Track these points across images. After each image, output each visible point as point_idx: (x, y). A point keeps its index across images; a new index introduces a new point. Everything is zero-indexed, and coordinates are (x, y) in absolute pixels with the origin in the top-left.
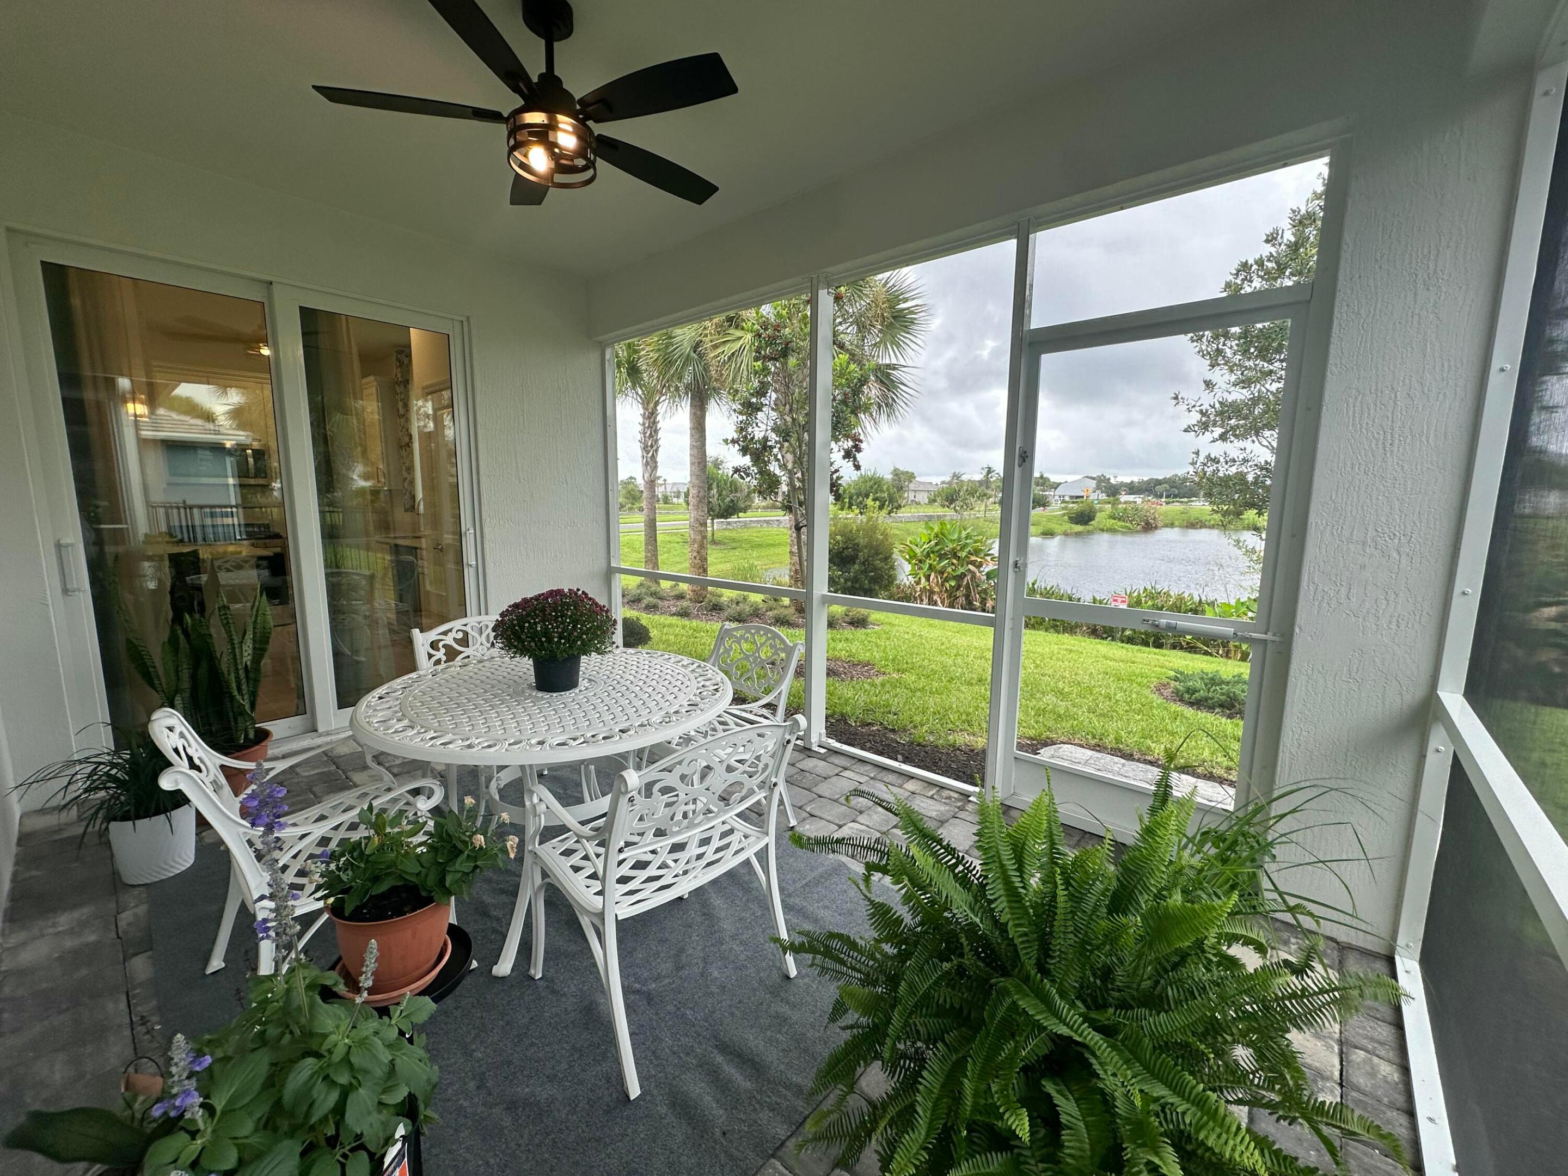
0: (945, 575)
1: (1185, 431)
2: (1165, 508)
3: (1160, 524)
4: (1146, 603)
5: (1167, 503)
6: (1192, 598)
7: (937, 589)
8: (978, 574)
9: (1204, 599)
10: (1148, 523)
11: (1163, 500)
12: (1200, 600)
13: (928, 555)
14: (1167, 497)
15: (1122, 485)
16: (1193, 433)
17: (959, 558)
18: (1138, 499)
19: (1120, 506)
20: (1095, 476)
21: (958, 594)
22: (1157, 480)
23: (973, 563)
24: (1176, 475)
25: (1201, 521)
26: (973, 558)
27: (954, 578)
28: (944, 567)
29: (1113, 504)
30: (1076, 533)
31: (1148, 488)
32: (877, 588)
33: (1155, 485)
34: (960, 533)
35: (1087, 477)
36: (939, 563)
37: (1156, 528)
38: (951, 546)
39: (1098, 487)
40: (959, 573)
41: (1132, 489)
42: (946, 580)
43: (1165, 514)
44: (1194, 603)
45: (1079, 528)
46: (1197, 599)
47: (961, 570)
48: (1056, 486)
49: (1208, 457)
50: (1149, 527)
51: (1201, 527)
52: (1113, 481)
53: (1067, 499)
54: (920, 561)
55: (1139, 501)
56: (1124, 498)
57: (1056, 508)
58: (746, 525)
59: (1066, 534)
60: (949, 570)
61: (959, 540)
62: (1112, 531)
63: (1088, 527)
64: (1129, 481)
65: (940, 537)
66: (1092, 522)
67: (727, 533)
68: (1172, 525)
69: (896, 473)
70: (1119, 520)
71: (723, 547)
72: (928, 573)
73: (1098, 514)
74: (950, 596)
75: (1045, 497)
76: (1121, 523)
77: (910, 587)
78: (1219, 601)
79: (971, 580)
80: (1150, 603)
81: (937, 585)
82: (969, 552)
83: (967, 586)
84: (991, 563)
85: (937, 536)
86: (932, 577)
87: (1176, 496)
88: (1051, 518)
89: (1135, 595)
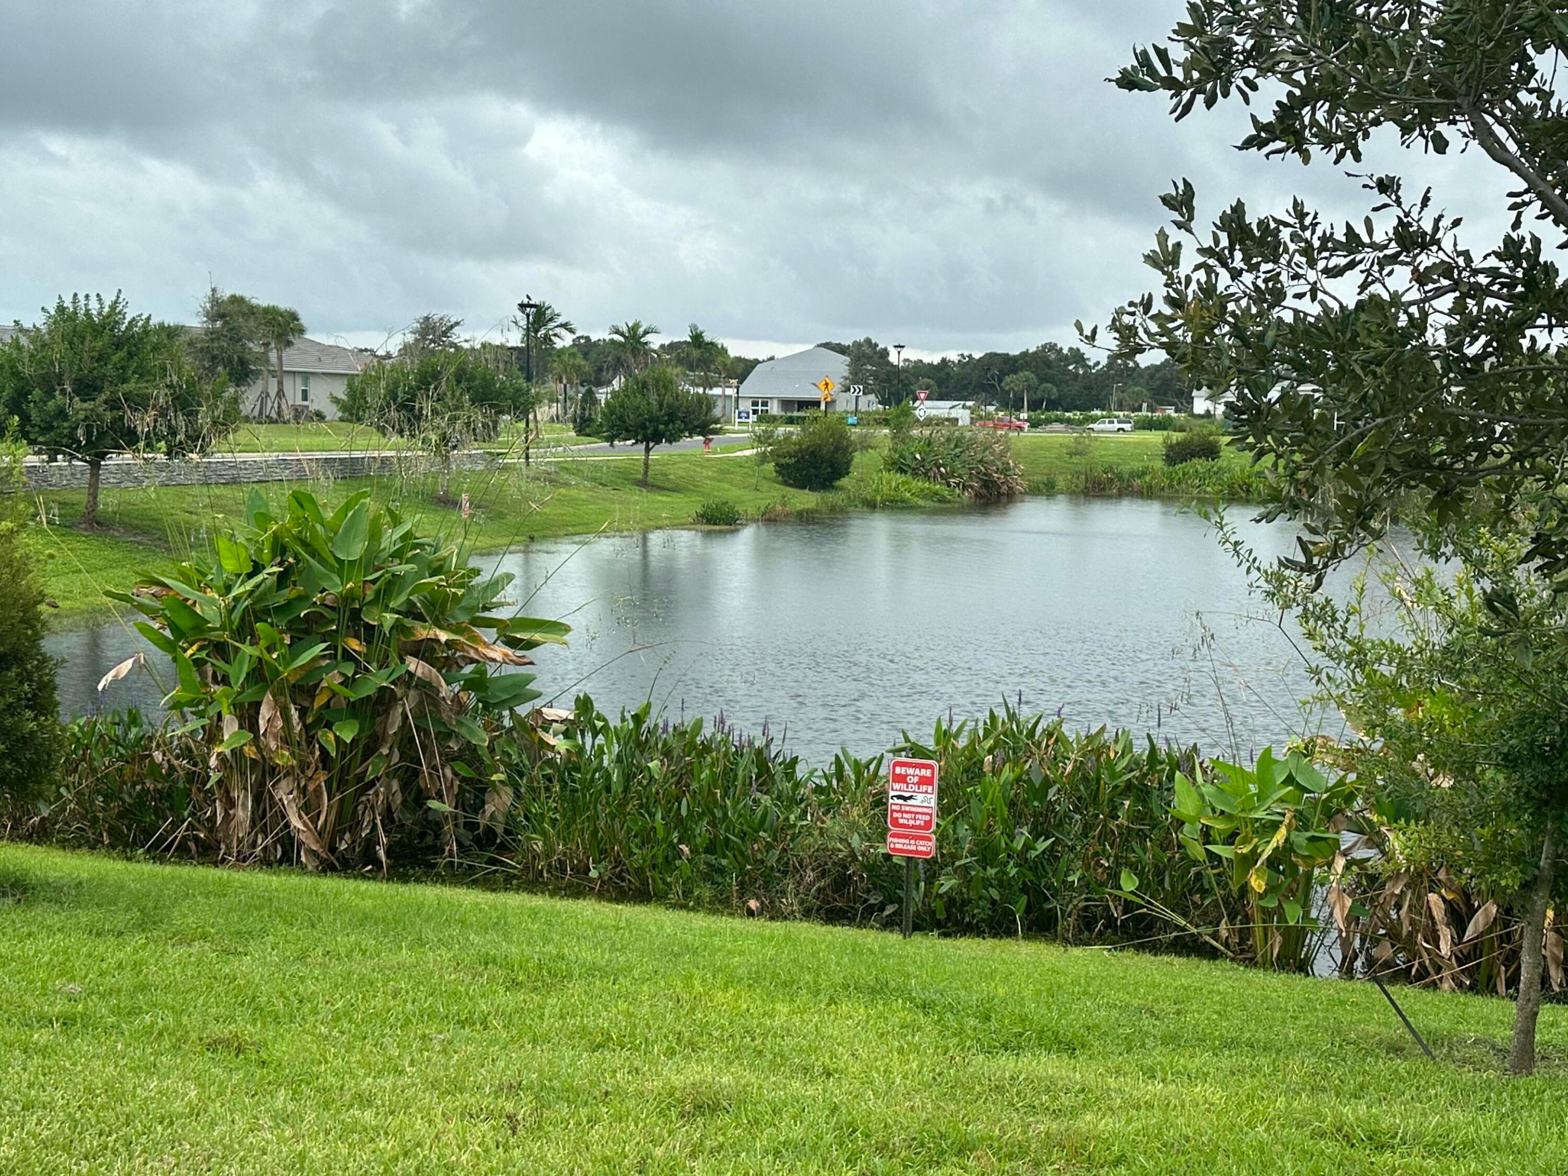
0: (320, 700)
1: (1127, 81)
2: (1029, 435)
3: (1019, 486)
4: (996, 772)
5: (1035, 424)
6: (1128, 747)
7: (284, 758)
8: (445, 690)
9: (1162, 747)
10: (988, 483)
11: (1024, 415)
12: (1153, 749)
13: (244, 631)
14: (1034, 406)
15: (920, 369)
16: (1164, 96)
17: (368, 634)
18: (960, 412)
19: (915, 432)
20: (847, 342)
21: (373, 769)
22: (1006, 358)
23: (424, 650)
24: (1052, 347)
25: (1120, 477)
26: (423, 632)
27: (355, 709)
28: (312, 669)
29: (898, 428)
30: (800, 514)
31: (985, 381)
33: (1003, 374)
34: (375, 535)
35: (827, 346)
36: (286, 660)
37: (1010, 495)
38: (336, 587)
39: (856, 377)
40: (368, 690)
41: (945, 382)
42: (324, 719)
43: (1031, 457)
44: (1136, 763)
45: (806, 499)
46: (1141, 748)
47: (378, 679)
48: (743, 369)
50: (991, 494)
51: (1120, 495)
52: (894, 358)
53: (774, 409)
54: (220, 649)
55: (963, 417)
56: (926, 408)
57: (738, 440)
59: (770, 519)
60: (332, 680)
61: (370, 561)
62: (896, 506)
63: (830, 497)
64: (936, 359)
65: (295, 556)
66: (844, 481)
68: (1046, 490)
69: (229, 312)
70: (915, 474)
72: (246, 698)
73: (858, 457)
74: (338, 782)
75: (706, 404)
76: (920, 484)
77: (187, 752)
78: (1207, 755)
79: (420, 714)
80: (1007, 773)
81: (286, 740)
82: (411, 612)
83: (405, 741)
84: (499, 652)
85: (280, 549)
86: (265, 712)
87: (1053, 405)
88: (726, 470)
89: (962, 742)
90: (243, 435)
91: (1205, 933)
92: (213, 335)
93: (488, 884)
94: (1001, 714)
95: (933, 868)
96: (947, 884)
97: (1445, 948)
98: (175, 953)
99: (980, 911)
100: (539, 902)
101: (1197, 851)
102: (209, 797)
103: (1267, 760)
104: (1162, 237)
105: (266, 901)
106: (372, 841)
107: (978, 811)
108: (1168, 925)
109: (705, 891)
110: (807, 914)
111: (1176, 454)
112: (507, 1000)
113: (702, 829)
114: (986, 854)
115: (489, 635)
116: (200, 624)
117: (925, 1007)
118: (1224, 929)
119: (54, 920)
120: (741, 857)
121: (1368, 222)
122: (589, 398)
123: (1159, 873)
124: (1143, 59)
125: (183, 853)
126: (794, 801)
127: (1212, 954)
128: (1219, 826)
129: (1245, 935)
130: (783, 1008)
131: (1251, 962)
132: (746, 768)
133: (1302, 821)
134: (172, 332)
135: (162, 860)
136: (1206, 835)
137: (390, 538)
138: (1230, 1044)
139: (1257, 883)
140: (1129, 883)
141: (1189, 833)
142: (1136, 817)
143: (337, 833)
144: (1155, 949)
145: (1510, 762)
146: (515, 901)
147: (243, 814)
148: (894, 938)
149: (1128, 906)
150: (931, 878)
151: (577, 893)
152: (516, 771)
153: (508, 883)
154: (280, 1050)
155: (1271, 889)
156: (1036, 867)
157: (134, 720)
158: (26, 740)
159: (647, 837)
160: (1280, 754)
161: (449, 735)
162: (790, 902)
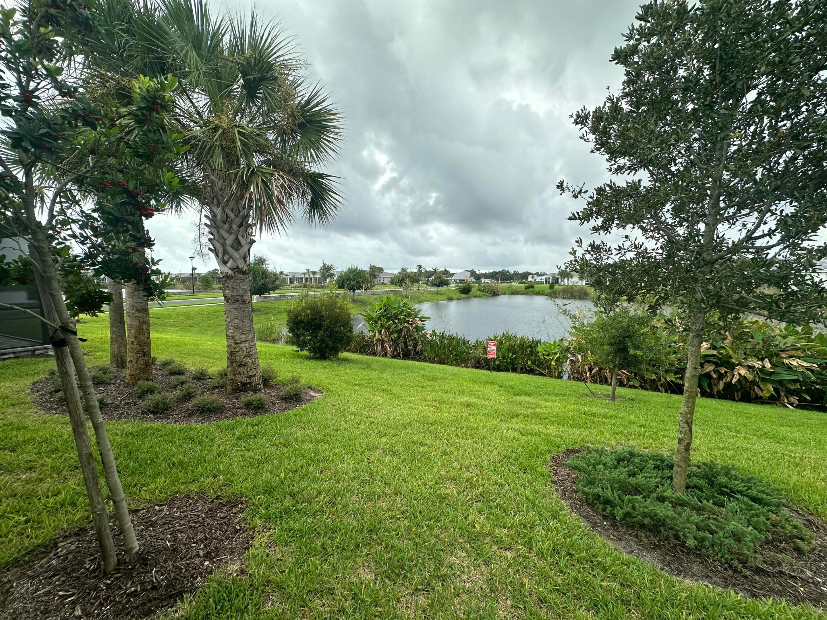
0: (391, 330)
1: (570, 219)
2: (501, 285)
3: (500, 293)
4: (505, 343)
6: (528, 339)
7: (386, 339)
8: (411, 329)
10: (494, 293)
11: (500, 282)
12: (533, 341)
13: (379, 319)
15: (482, 274)
16: (578, 221)
17: (399, 319)
19: (482, 285)
20: (469, 270)
21: (399, 341)
22: (496, 272)
23: (407, 322)
25: (517, 291)
26: (407, 319)
27: (397, 332)
28: (390, 324)
29: (479, 284)
31: (492, 276)
32: (339, 345)
33: (496, 275)
34: (399, 303)
35: (466, 270)
37: (498, 295)
38: (394, 312)
39: (471, 276)
40: (399, 329)
41: (486, 276)
42: (392, 333)
43: (502, 288)
44: (530, 342)
45: (464, 296)
46: (531, 340)
47: (400, 327)
48: (452, 275)
49: (592, 245)
50: (495, 294)
51: (518, 294)
52: (477, 272)
53: (458, 281)
54: (376, 322)
55: (490, 282)
56: (483, 281)
57: (453, 286)
58: (277, 298)
59: (458, 299)
60: (393, 327)
61: (399, 307)
62: (479, 296)
63: (468, 295)
64: (484, 273)
65: (387, 307)
66: (470, 293)
67: (263, 304)
68: (505, 294)
69: (373, 268)
70: (482, 291)
71: (258, 313)
72: (380, 330)
73: (472, 289)
74: (394, 343)
75: (447, 280)
76: (483, 293)
77: (370, 338)
78: (542, 341)
79: (407, 332)
80: (507, 344)
81: (386, 336)
82: (405, 316)
83: (405, 337)
84: (420, 322)
85: (385, 306)
86: (383, 332)
87: (504, 280)
88: (450, 291)
89: (499, 338)
90: (377, 287)
91: (543, 372)
92: (370, 271)
93: (418, 360)
94: (505, 333)
95: (495, 360)
96: (497, 363)
97: (588, 375)
98: (374, 373)
99: (503, 367)
100: (428, 364)
101: (542, 357)
102: (374, 345)
103: (555, 342)
104: (573, 249)
105: (385, 364)
106: (399, 353)
107: (503, 350)
108: (537, 370)
109: (455, 363)
110: (473, 367)
111: (527, 288)
112: (429, 383)
113: (454, 352)
114: (504, 358)
115: (418, 319)
116: (372, 318)
117: (501, 386)
118: (547, 371)
119: (354, 366)
120: (461, 357)
121: (623, 244)
122: (428, 280)
123: (535, 361)
124: (573, 214)
125: (370, 354)
126: (469, 348)
127: (544, 375)
128: (547, 353)
129: (550, 372)
130: (476, 386)
131: (552, 377)
132: (461, 342)
133: (562, 353)
134: (365, 271)
135: (367, 355)
136: (543, 355)
137: (402, 304)
138: (557, 394)
139: (553, 363)
140: (529, 363)
141: (540, 354)
142: (530, 351)
143: (394, 352)
144: (534, 375)
145: (611, 344)
146: (424, 364)
147: (379, 348)
148: (489, 372)
149: (529, 367)
150: (494, 361)
151: (433, 362)
152: (422, 342)
153: (421, 361)
154: (394, 392)
155: (556, 364)
156: (513, 360)
157: (362, 333)
158: (349, 337)
159: (445, 353)
160: (557, 340)
161: (411, 336)
162: (469, 365)
